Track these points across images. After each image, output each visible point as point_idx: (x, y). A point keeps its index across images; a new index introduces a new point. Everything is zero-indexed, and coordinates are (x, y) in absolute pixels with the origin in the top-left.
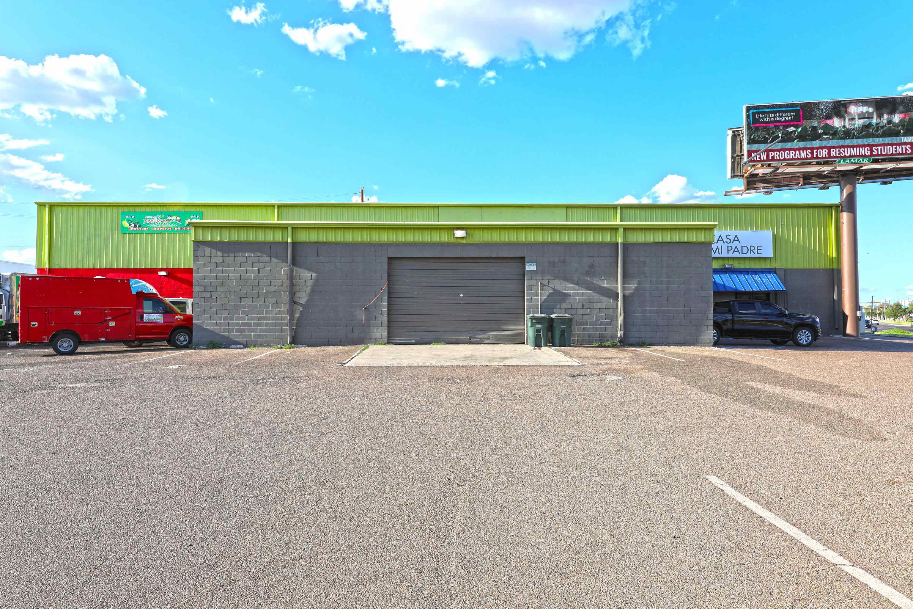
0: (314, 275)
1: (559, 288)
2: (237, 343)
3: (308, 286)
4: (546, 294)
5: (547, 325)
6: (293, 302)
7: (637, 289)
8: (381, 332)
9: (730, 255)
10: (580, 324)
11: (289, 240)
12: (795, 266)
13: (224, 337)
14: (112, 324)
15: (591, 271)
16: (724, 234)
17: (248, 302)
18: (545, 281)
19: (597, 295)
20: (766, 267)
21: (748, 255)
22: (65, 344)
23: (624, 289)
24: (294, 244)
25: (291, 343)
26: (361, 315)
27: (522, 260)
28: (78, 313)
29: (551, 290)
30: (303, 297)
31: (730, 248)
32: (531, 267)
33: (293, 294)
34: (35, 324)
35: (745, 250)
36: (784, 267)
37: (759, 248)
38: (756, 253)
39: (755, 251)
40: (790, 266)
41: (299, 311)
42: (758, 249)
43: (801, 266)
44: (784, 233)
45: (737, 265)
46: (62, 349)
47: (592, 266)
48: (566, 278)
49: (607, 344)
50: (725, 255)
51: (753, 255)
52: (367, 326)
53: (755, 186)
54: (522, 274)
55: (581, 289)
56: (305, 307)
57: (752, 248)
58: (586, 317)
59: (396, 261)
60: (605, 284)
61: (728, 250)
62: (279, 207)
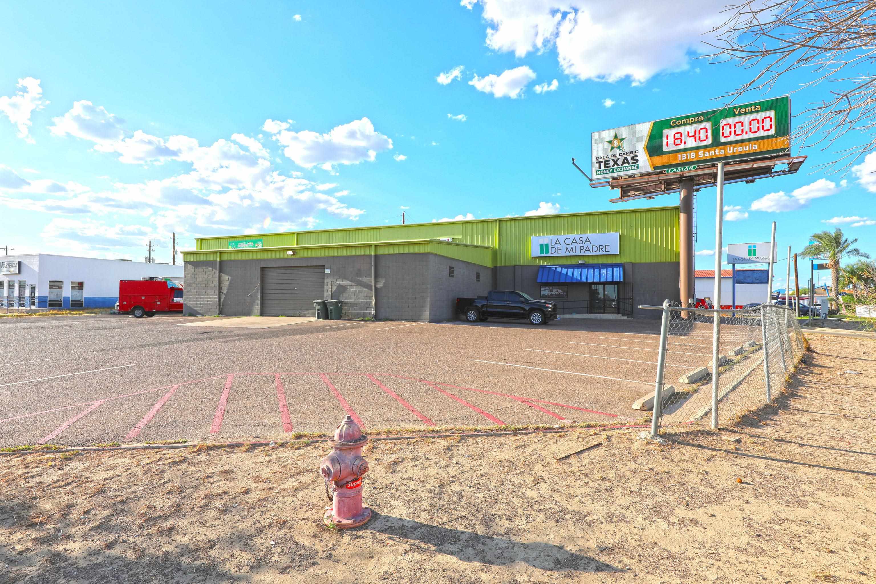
0: (230, 278)
1: (342, 283)
2: (199, 314)
3: (228, 283)
4: (335, 288)
5: (322, 306)
6: (220, 292)
7: (384, 283)
8: (257, 309)
9: (582, 253)
10: (353, 306)
11: (218, 260)
12: (643, 261)
13: (195, 310)
14: (159, 303)
15: (359, 273)
16: (577, 237)
17: (203, 292)
18: (334, 280)
19: (362, 288)
20: (616, 262)
21: (598, 253)
22: (138, 312)
23: (375, 284)
24: (221, 262)
25: (219, 314)
26: (248, 299)
27: (323, 267)
28: (143, 298)
29: (337, 285)
30: (225, 290)
31: (582, 248)
32: (327, 271)
33: (220, 288)
34: (125, 303)
35: (595, 249)
36: (633, 261)
38: (604, 251)
39: (604, 250)
40: (638, 261)
41: (223, 297)
42: (606, 248)
43: (648, 261)
44: (632, 233)
45: (591, 261)
46: (137, 315)
47: (359, 270)
48: (345, 277)
49: (367, 319)
50: (578, 253)
51: (601, 253)
52: (251, 305)
53: (629, 194)
54: (324, 276)
55: (353, 284)
56: (226, 295)
57: (601, 247)
58: (356, 302)
59: (266, 269)
60: (366, 281)
61: (581, 249)
62: (299, 234)
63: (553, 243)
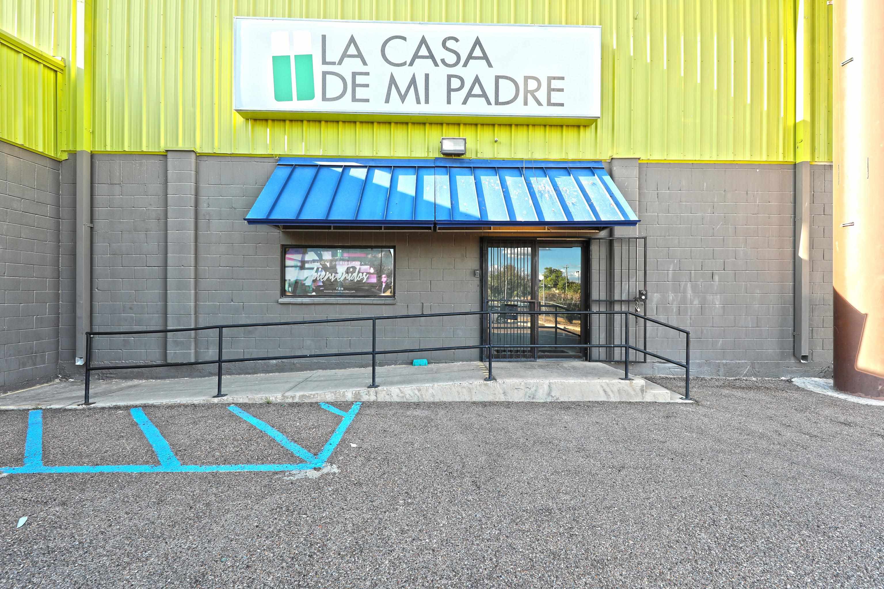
9: (457, 107)
16: (434, 34)
20: (579, 154)
21: (518, 109)
31: (455, 83)
35: (507, 91)
36: (641, 153)
37: (555, 84)
38: (544, 101)
39: (542, 94)
40: (658, 153)
42: (550, 90)
50: (438, 106)
51: (533, 109)
57: (532, 85)
61: (450, 90)
63: (333, 55)
